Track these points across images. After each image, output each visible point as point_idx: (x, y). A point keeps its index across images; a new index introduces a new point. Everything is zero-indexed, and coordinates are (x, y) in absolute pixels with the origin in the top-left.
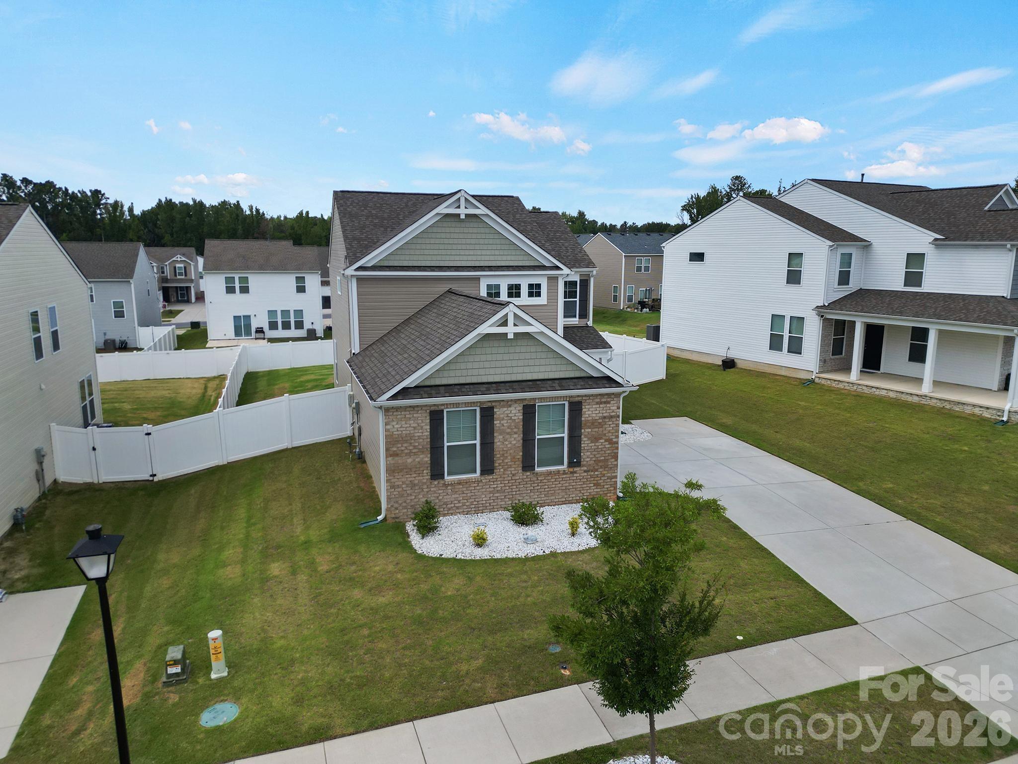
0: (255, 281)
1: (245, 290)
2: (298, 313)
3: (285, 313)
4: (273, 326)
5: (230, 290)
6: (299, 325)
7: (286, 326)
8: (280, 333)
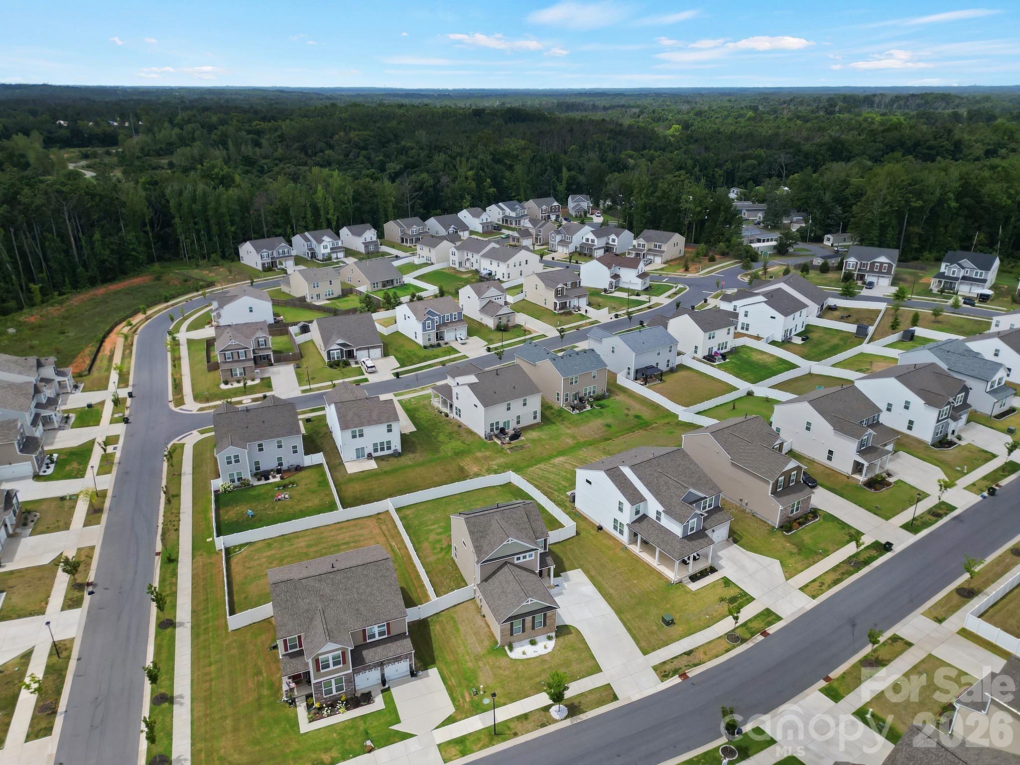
0: (367, 430)
1: (361, 435)
2: (389, 442)
3: (382, 444)
4: (376, 450)
5: (354, 437)
6: (389, 448)
7: (382, 449)
8: (380, 453)
